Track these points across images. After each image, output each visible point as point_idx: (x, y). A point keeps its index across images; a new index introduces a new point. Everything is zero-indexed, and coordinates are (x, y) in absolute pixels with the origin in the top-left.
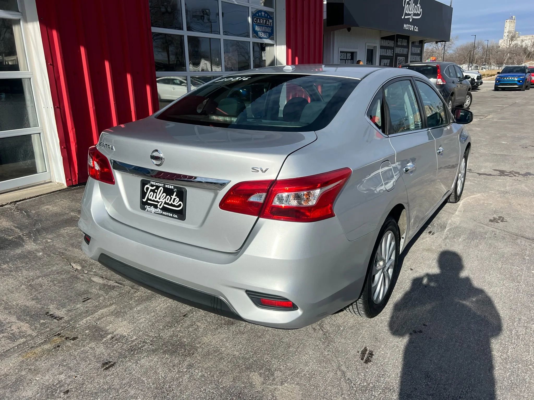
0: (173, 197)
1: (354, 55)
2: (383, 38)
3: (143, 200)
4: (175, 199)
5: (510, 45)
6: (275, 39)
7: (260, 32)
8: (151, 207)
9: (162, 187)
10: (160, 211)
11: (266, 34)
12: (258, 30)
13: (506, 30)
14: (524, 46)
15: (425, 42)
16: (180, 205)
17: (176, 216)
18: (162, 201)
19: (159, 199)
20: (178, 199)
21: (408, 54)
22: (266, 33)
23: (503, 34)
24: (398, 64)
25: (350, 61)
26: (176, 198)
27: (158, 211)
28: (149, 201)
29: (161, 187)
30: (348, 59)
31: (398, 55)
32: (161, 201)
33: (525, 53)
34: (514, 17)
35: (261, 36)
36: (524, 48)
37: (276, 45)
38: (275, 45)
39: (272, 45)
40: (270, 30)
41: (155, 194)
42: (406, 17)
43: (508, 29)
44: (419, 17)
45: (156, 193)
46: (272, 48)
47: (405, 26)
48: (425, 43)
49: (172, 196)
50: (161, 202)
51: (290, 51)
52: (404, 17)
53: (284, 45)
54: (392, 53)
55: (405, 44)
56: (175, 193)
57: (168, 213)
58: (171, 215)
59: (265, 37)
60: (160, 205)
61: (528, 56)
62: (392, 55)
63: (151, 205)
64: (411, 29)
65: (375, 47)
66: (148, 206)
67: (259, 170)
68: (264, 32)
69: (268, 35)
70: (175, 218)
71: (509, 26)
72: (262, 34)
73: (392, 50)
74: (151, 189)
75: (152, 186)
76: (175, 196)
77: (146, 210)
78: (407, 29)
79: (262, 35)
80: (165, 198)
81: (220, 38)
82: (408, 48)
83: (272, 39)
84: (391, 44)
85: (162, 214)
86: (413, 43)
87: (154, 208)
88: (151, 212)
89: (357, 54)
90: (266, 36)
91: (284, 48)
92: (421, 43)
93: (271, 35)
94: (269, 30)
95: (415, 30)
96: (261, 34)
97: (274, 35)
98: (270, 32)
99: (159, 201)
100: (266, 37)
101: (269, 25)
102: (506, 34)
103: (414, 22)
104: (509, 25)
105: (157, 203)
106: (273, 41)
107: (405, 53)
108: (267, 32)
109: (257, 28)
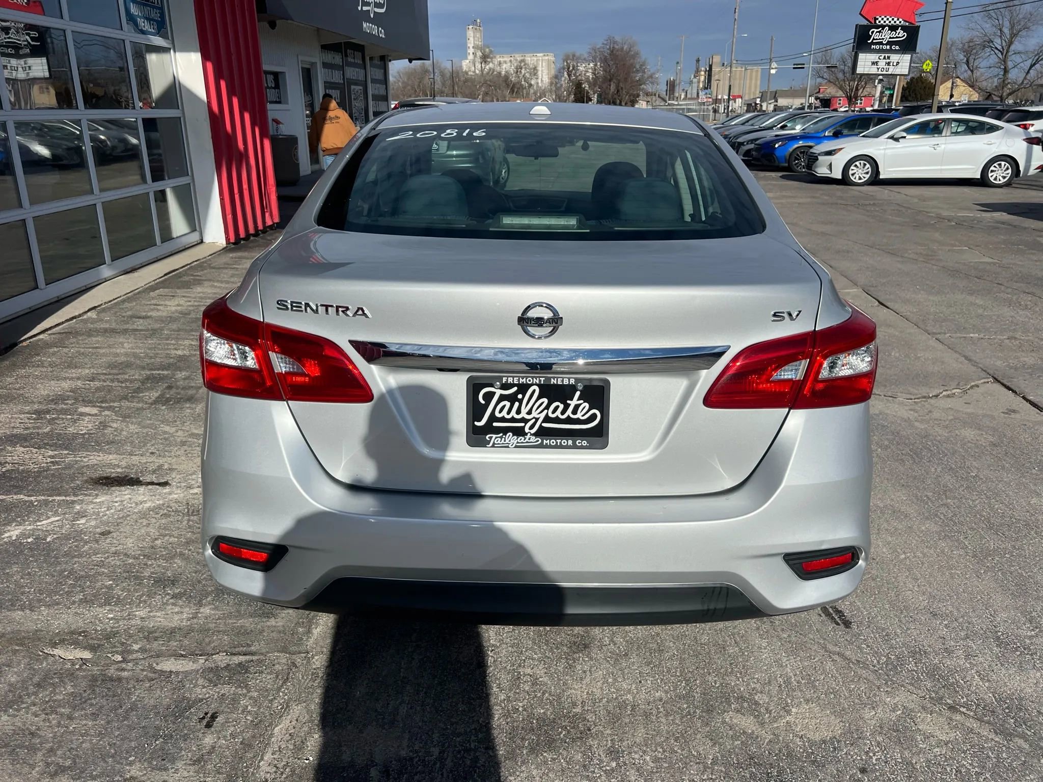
0: (573, 403)
1: (280, 77)
2: (325, 47)
3: (476, 423)
4: (577, 407)
5: (482, 70)
6: (170, 38)
7: (140, 18)
8: (505, 434)
9: (536, 384)
10: (533, 439)
11: (153, 24)
12: (137, 14)
13: (471, 44)
14: (503, 73)
15: (390, 58)
16: (594, 417)
17: (585, 443)
18: (537, 416)
19: (529, 413)
20: (587, 405)
21: (366, 81)
22: (152, 22)
23: (467, 51)
24: (354, 99)
25: (273, 90)
26: (581, 404)
27: (527, 440)
28: (495, 424)
29: (532, 385)
30: (269, 85)
31: (351, 82)
32: (534, 418)
33: (508, 85)
34: (478, 21)
35: (143, 29)
36: (505, 75)
37: (175, 52)
38: (172, 51)
39: (165, 50)
40: (159, 15)
41: (517, 404)
42: (365, 8)
43: (472, 42)
44: (383, 11)
45: (521, 401)
46: (165, 56)
47: (364, 25)
48: (390, 61)
49: (568, 402)
50: (534, 420)
51: (209, 65)
52: (362, 8)
53: (195, 51)
54: (342, 77)
55: (360, 62)
56: (578, 394)
57: (559, 441)
58: (570, 442)
59: (150, 30)
60: (531, 427)
61: (512, 91)
62: (342, 82)
63: (505, 431)
64: (374, 33)
65: (313, 64)
66: (494, 436)
67: (785, 315)
68: (149, 19)
69: (156, 27)
70: (582, 447)
71: (473, 38)
72: (144, 22)
73: (341, 72)
74: (501, 395)
75: (505, 387)
76: (578, 400)
77: (491, 444)
78: (368, 31)
79: (144, 27)
80: (547, 408)
81: (64, 29)
82: (365, 68)
83: (165, 37)
84: (337, 59)
85: (541, 446)
86: (371, 59)
87: (516, 437)
88: (508, 447)
89: (285, 76)
90: (153, 29)
91: (196, 58)
92: (384, 60)
93: (161, 28)
94: (155, 15)
95: (381, 36)
96: (143, 24)
97: (166, 28)
98: (159, 19)
99: (528, 417)
100: (153, 31)
101: (154, 3)
102: (471, 51)
103: (377, 20)
104: (472, 35)
105: (523, 424)
106: (168, 41)
107: (362, 78)
108: (153, 20)
109: (134, 10)
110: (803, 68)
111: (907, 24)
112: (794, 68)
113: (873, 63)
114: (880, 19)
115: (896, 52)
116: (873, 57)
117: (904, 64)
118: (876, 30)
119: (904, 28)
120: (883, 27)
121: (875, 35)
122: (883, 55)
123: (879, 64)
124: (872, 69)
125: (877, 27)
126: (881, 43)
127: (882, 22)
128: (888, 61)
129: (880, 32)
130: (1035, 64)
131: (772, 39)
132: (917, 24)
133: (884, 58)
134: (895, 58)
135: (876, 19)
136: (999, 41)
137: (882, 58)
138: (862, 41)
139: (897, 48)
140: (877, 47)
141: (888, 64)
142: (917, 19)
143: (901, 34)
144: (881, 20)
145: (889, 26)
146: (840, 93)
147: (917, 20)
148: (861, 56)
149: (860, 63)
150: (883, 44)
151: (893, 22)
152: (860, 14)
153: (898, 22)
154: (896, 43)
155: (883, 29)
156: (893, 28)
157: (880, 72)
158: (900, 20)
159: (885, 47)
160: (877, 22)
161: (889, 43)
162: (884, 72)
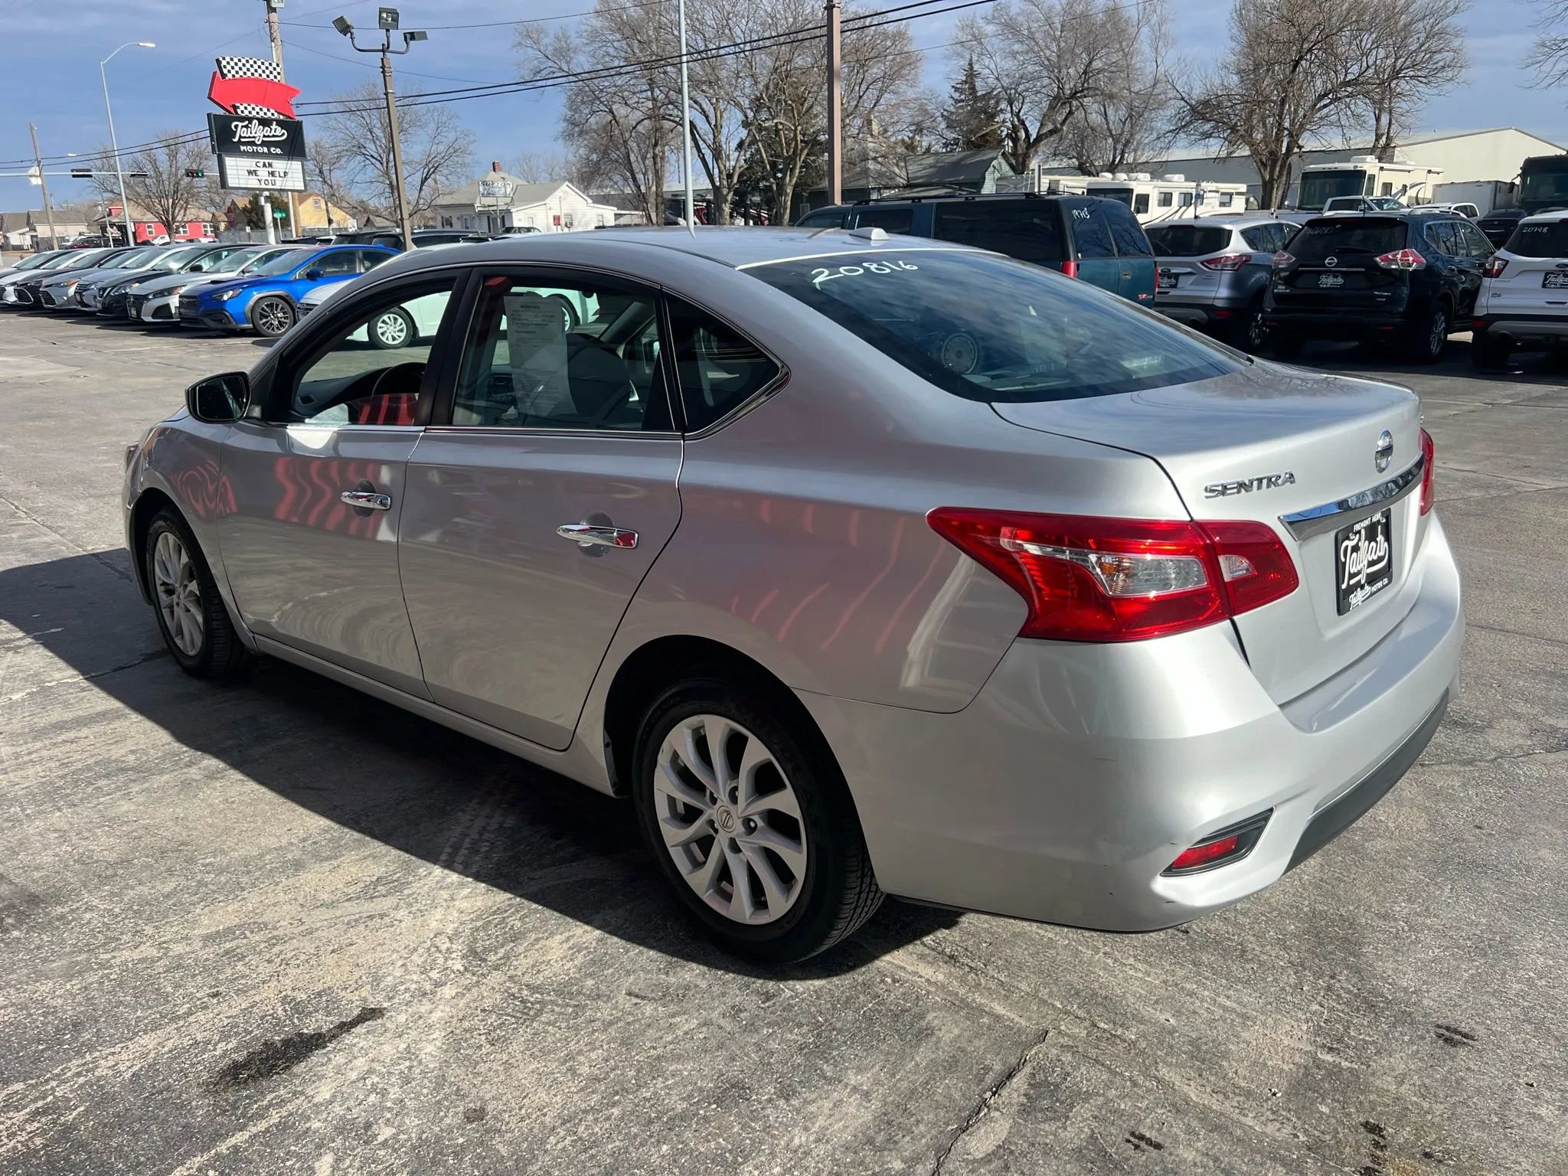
3: (1342, 586)
8: (1357, 591)
18: (1365, 563)
19: (1363, 560)
27: (1365, 593)
28: (1351, 583)
74: (1352, 547)
77: (1351, 608)
87: (1361, 591)
99: (1362, 566)
110: (90, 176)
111: (281, 117)
112: (74, 176)
113: (250, 172)
114: (242, 108)
115: (277, 156)
116: (249, 163)
117: (295, 175)
118: (240, 124)
119: (280, 123)
120: (250, 120)
121: (241, 131)
122: (262, 161)
123: (259, 173)
124: (250, 182)
125: (242, 119)
126: (253, 144)
127: (246, 113)
128: (270, 170)
129: (246, 127)
130: (426, 179)
131: (32, 129)
132: (298, 119)
133: (264, 165)
134: (279, 165)
135: (235, 108)
136: (372, 147)
137: (261, 164)
138: (224, 138)
139: (279, 151)
140: (249, 149)
141: (272, 174)
142: (296, 111)
143: (279, 133)
144: (244, 109)
145: (258, 119)
146: (149, 217)
147: (297, 114)
148: (229, 161)
149: (230, 172)
150: (257, 145)
151: (262, 114)
152: (209, 98)
153: (269, 114)
154: (276, 144)
155: (250, 123)
156: (265, 122)
157: (264, 186)
158: (272, 111)
159: (260, 149)
160: (239, 111)
161: (264, 144)
162: (270, 186)
